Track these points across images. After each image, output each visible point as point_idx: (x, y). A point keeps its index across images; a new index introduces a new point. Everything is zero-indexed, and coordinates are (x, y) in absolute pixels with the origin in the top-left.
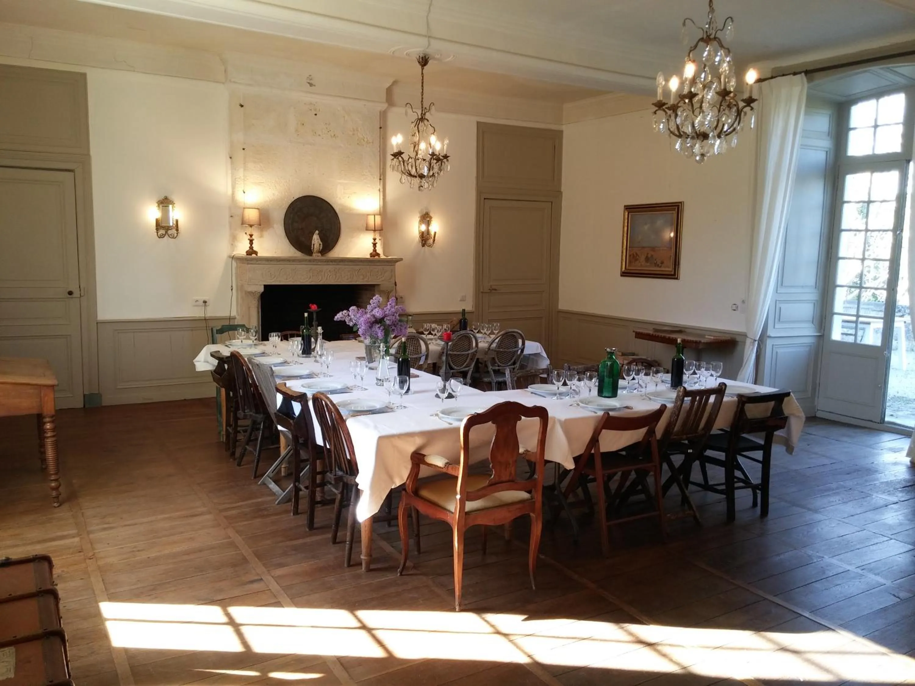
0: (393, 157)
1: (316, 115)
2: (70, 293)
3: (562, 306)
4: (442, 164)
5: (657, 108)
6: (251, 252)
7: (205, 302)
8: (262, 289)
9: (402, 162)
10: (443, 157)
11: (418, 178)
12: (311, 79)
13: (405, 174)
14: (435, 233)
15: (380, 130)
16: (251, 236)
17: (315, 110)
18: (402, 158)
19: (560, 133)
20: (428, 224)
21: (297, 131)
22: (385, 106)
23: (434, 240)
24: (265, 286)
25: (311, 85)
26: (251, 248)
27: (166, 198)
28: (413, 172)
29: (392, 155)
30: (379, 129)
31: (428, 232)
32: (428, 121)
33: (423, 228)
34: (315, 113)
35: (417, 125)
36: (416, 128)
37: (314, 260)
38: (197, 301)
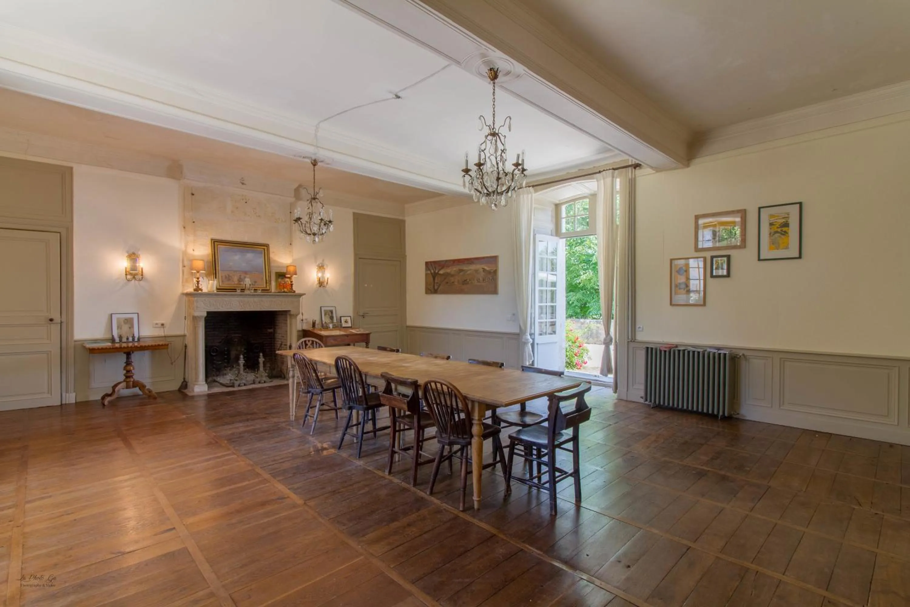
0: (295, 222)
1: (246, 202)
2: (51, 320)
3: (409, 323)
4: (328, 227)
5: (465, 173)
6: (197, 289)
7: (163, 325)
8: (205, 314)
9: (301, 225)
10: (329, 221)
11: (312, 235)
12: (243, 180)
13: (303, 233)
14: (328, 279)
15: (290, 215)
16: (198, 278)
17: (246, 199)
18: (301, 222)
19: (403, 222)
20: (323, 273)
21: (232, 212)
22: (293, 200)
23: (327, 283)
24: (208, 313)
25: (243, 184)
26: (198, 287)
27: (134, 254)
28: (309, 232)
29: (294, 220)
30: (290, 213)
31: (323, 277)
32: (318, 199)
33: (320, 275)
34: (246, 201)
35: (311, 202)
36: (310, 204)
37: (246, 295)
38: (157, 324)
